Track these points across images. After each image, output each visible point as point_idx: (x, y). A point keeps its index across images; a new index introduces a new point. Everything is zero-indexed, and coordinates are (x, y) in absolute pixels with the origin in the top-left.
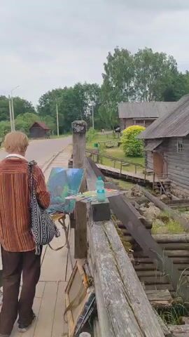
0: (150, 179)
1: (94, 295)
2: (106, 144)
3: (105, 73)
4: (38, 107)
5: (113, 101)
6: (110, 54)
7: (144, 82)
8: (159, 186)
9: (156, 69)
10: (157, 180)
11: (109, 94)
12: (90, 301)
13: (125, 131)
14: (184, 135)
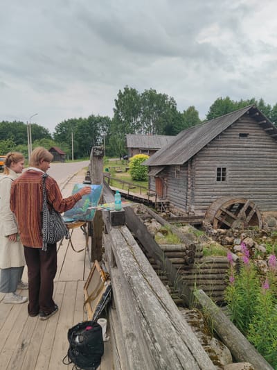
0: (153, 199)
1: (110, 287)
2: (116, 169)
3: (116, 108)
4: (55, 134)
5: (122, 132)
6: (120, 91)
7: (149, 118)
8: (161, 205)
9: (159, 107)
10: (158, 201)
11: (119, 127)
12: (107, 291)
13: (132, 159)
14: (182, 163)
